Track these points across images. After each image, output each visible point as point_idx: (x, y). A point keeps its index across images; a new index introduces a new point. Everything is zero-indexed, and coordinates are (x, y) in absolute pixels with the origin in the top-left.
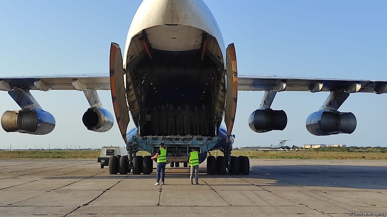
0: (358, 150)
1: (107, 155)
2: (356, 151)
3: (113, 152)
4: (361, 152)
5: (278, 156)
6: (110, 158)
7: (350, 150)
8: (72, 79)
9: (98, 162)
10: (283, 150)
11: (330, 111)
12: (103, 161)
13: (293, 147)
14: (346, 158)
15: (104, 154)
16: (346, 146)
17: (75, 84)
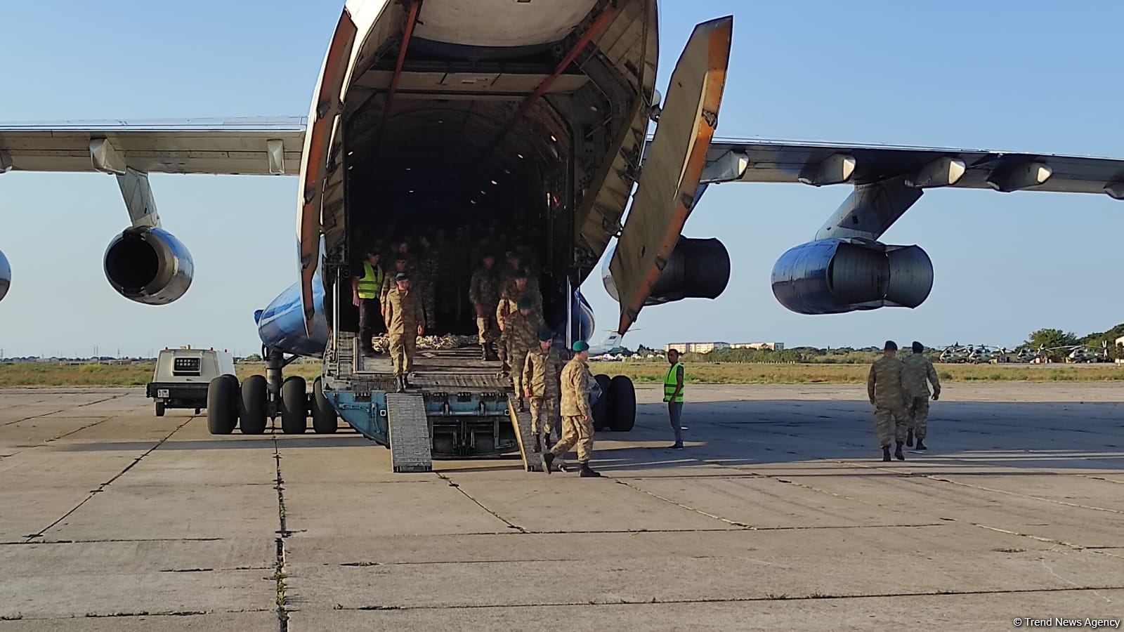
0: (823, 358)
1: (175, 374)
2: (819, 360)
3: (193, 365)
4: (833, 362)
5: (637, 376)
6: (208, 384)
7: (803, 358)
8: (89, 134)
9: (148, 397)
10: (612, 358)
11: (856, 242)
12: (163, 394)
13: (638, 350)
14: (828, 379)
15: (166, 373)
16: (783, 347)
17: (100, 152)
